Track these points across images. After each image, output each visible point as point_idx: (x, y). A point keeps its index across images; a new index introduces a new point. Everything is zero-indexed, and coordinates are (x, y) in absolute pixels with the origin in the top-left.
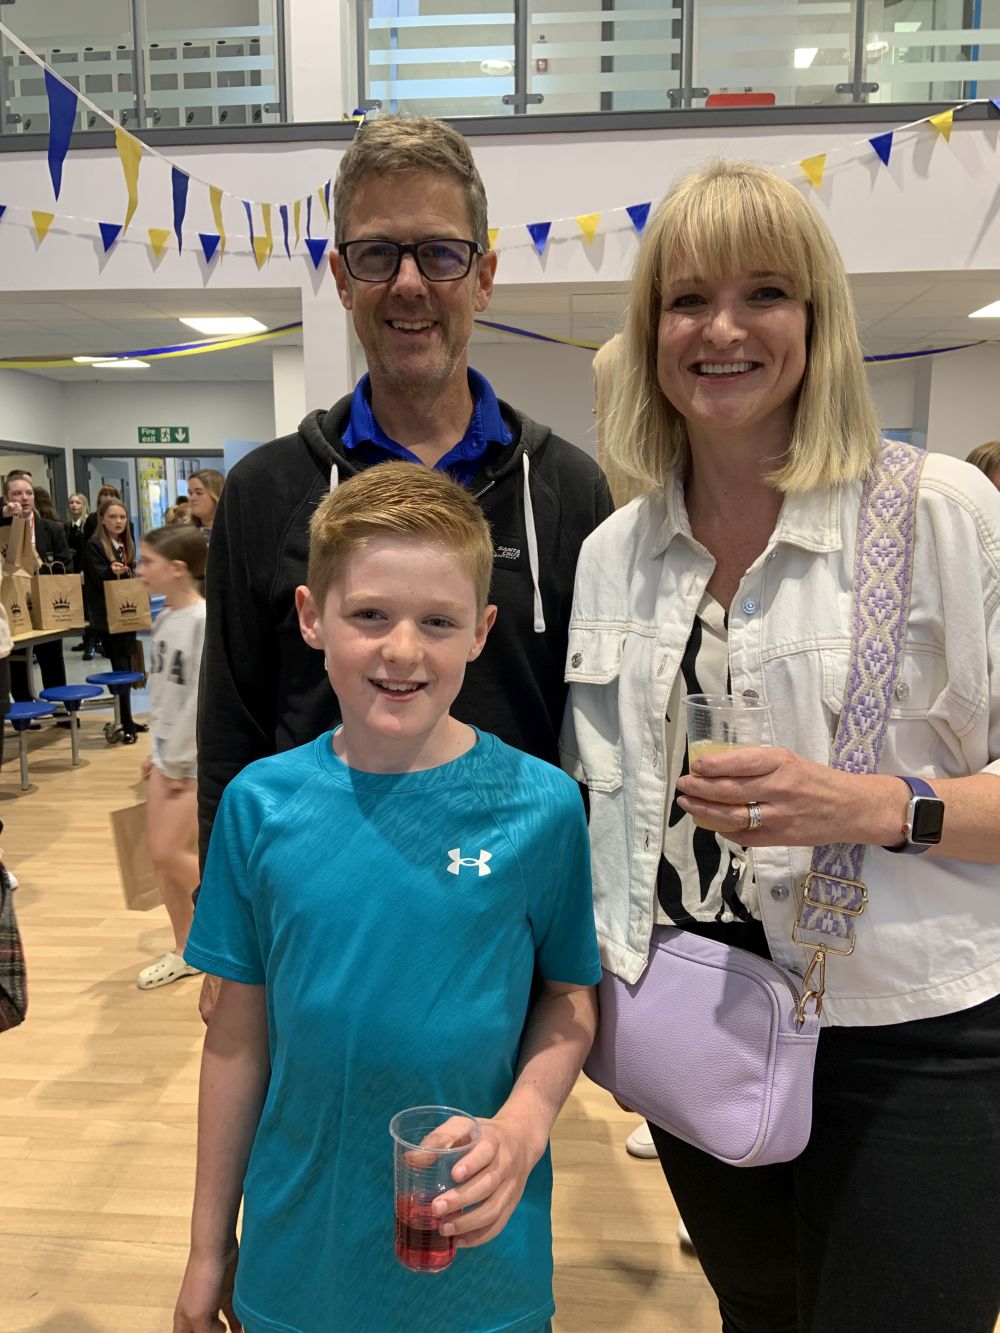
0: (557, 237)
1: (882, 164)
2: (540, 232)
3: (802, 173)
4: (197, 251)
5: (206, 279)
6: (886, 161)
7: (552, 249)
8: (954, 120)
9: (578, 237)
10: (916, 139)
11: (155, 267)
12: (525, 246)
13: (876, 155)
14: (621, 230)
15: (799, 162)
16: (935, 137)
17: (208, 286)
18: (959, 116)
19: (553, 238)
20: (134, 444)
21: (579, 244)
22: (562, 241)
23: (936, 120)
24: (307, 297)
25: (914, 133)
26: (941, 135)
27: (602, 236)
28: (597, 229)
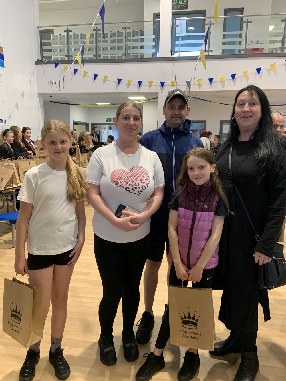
0: (215, 81)
2: (211, 80)
3: (270, 67)
4: (137, 85)
5: (139, 90)
7: (213, 83)
9: (219, 81)
11: (128, 88)
12: (208, 83)
14: (229, 80)
15: (269, 65)
17: (139, 92)
19: (214, 82)
20: (105, 122)
21: (220, 83)
22: (216, 82)
24: (160, 94)
27: (225, 81)
28: (224, 80)
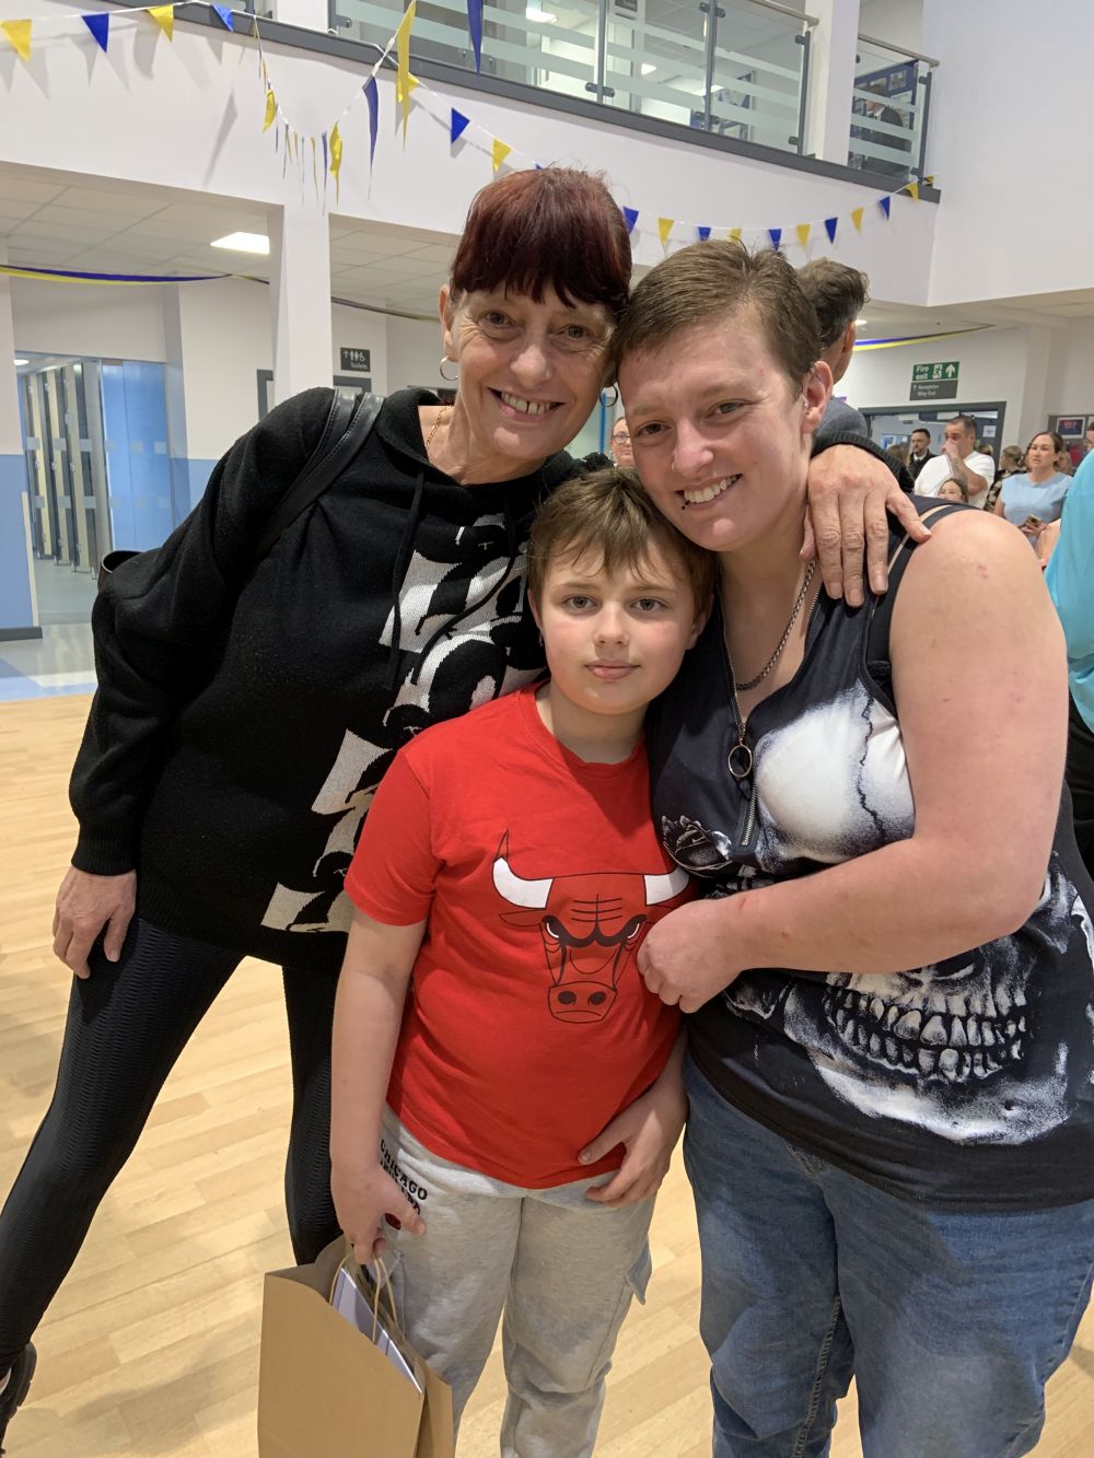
1: (100, 49)
6: (104, 47)
8: (175, 17)
10: (134, 30)
13: (92, 37)
16: (157, 33)
18: (180, 14)
23: (157, 12)
25: (131, 22)
26: (163, 31)
